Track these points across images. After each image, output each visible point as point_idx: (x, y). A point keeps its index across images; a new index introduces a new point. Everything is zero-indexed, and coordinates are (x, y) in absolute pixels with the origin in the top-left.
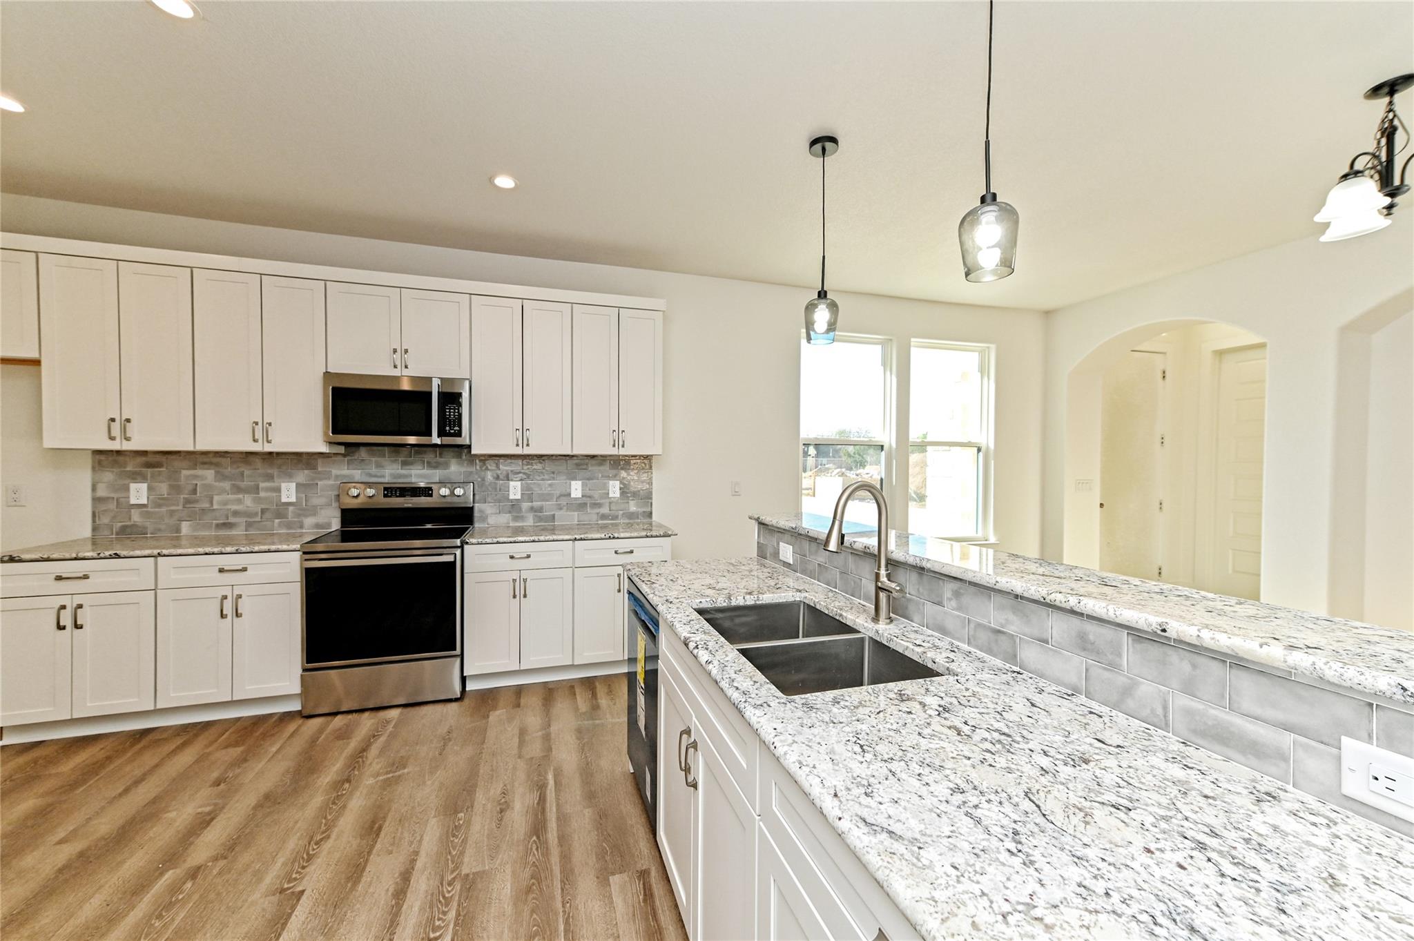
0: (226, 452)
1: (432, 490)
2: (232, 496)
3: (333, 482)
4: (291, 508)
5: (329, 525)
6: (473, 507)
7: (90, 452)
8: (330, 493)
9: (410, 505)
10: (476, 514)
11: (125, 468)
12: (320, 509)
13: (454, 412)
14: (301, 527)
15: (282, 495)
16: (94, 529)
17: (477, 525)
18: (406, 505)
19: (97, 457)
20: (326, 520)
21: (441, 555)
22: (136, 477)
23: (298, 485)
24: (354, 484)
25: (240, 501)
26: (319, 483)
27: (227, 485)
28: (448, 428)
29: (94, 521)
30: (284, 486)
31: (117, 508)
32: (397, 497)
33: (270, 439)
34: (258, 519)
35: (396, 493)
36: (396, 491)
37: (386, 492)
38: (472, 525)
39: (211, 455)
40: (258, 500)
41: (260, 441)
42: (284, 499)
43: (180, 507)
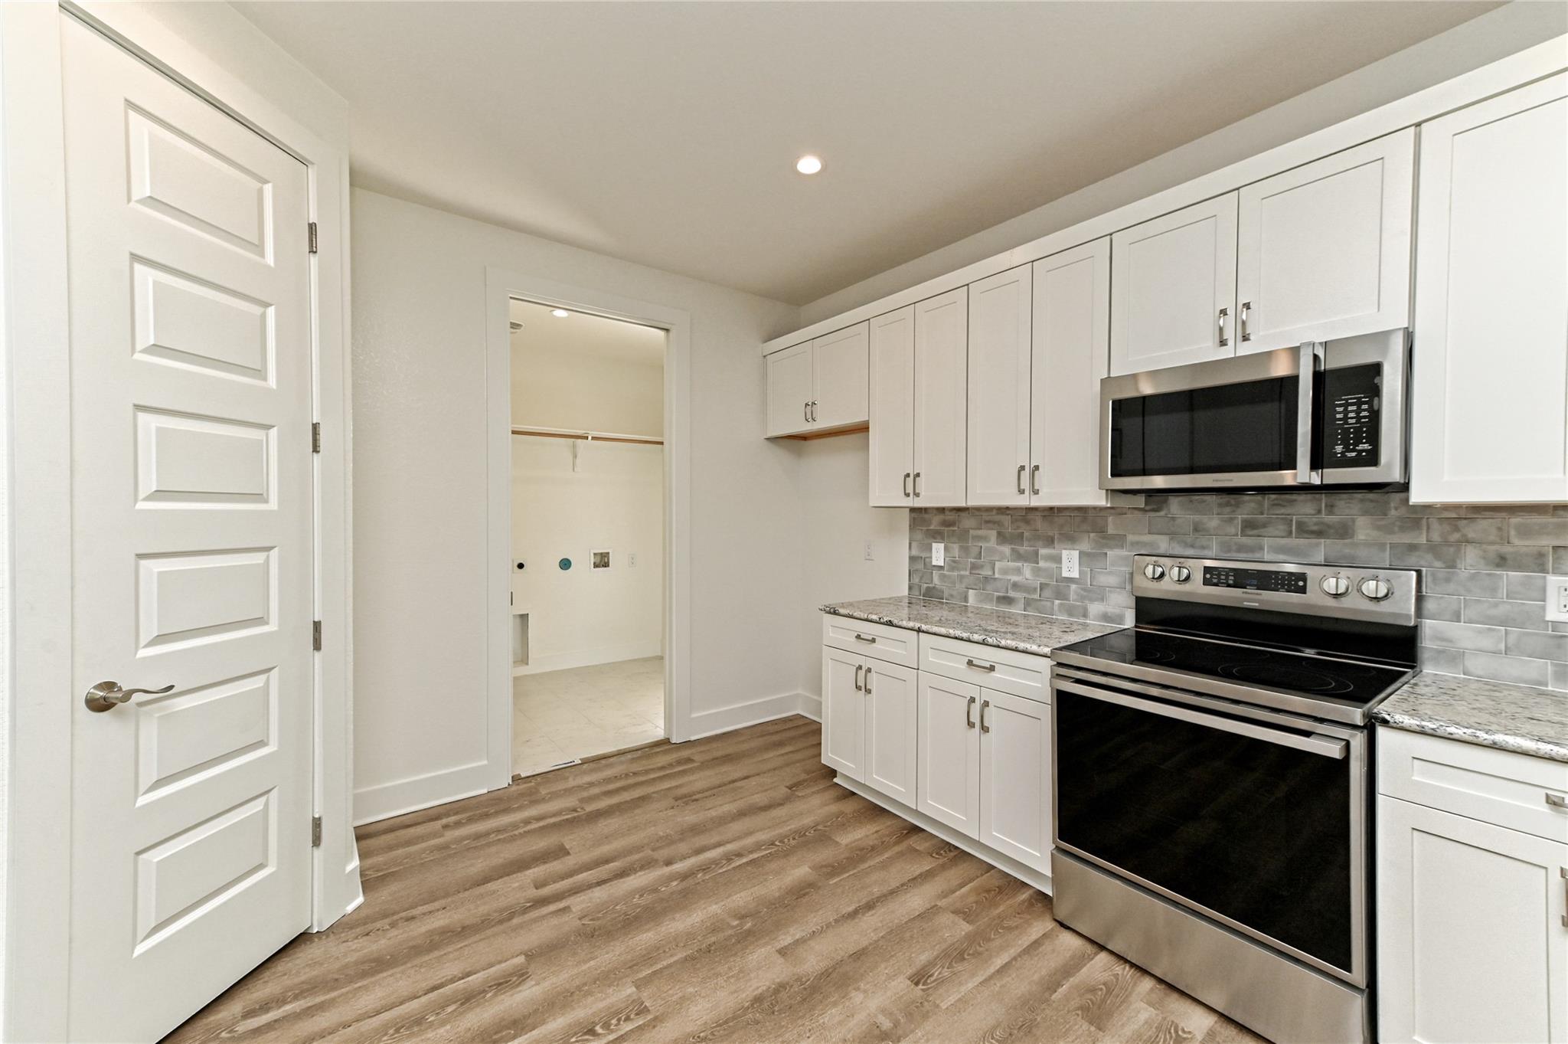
0: (1007, 508)
1: (1305, 580)
2: (1013, 563)
3: (1127, 553)
4: (1073, 587)
5: (1120, 619)
6: (1416, 627)
7: (908, 510)
8: (1123, 569)
9: (1255, 605)
10: (1427, 643)
11: (929, 526)
12: (1110, 592)
13: (1358, 412)
14: (1085, 616)
15: (1063, 566)
16: (910, 588)
17: (1428, 670)
18: (1246, 604)
19: (913, 515)
20: (1117, 611)
21: (1307, 734)
22: (937, 536)
23: (1082, 554)
24: (1154, 558)
25: (1018, 571)
26: (1108, 553)
27: (1006, 549)
28: (1339, 449)
29: (910, 580)
30: (1065, 553)
31: (924, 568)
32: (1229, 586)
33: (1036, 488)
34: (1036, 596)
35: (1227, 578)
36: (1227, 576)
37: (1208, 576)
38: (1412, 667)
39: (994, 512)
40: (1037, 572)
41: (1027, 492)
42: (1065, 574)
43: (968, 573)
